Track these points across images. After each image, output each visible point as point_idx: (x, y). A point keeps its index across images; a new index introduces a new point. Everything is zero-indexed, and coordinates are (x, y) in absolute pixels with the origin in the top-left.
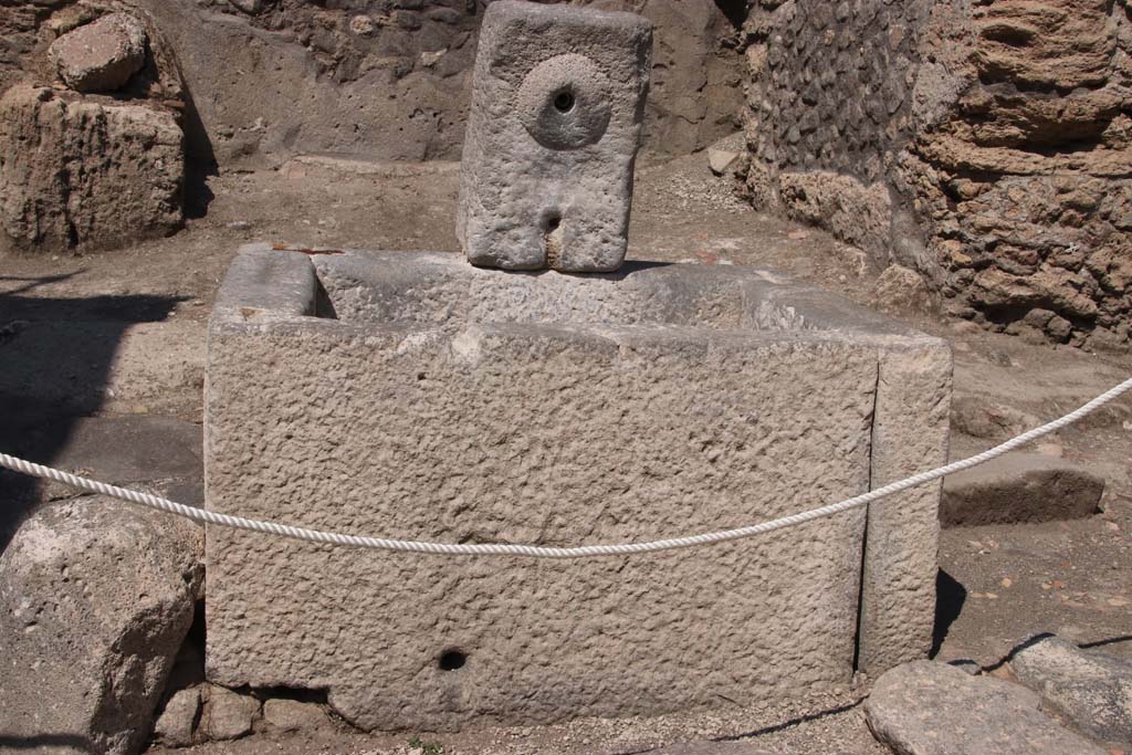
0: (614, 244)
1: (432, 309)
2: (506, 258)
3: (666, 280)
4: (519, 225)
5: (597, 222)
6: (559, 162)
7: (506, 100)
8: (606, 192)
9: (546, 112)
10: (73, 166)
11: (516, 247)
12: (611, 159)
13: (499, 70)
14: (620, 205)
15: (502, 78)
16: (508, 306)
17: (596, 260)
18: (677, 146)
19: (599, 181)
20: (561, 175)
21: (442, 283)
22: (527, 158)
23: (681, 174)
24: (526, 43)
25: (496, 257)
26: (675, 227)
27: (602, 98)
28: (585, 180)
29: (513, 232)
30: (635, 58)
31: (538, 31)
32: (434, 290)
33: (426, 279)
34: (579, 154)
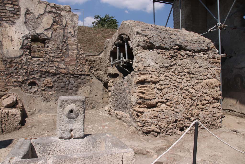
0: (82, 133)
1: (52, 147)
2: (64, 137)
3: (91, 138)
4: (66, 132)
5: (79, 130)
6: (72, 121)
7: (62, 112)
8: (80, 125)
9: (69, 114)
10: (3, 120)
11: (66, 135)
12: (80, 120)
13: (61, 108)
14: (82, 127)
15: (61, 109)
16: (65, 145)
17: (79, 136)
19: (79, 123)
20: (72, 123)
21: (54, 142)
22: (66, 121)
24: (65, 103)
25: (62, 137)
27: (78, 110)
28: (76, 123)
29: (65, 133)
30: (82, 104)
31: (66, 101)
32: (52, 144)
33: (51, 142)
34: (75, 119)
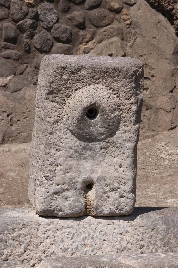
0: (127, 198)
1: (14, 247)
2: (60, 210)
3: (161, 219)
4: (68, 190)
5: (116, 185)
6: (90, 149)
7: (56, 114)
8: (120, 166)
9: (81, 120)
11: (66, 203)
12: (122, 146)
13: (51, 96)
14: (129, 173)
15: (53, 101)
16: (63, 241)
17: (117, 208)
18: (159, 126)
19: (116, 159)
20: (92, 157)
21: (21, 229)
22: (71, 148)
23: (163, 143)
24: (67, 80)
25: (54, 210)
26: (162, 178)
27: (115, 110)
28: (107, 160)
29: (64, 194)
30: (134, 85)
31: (74, 72)
32: (15, 234)
33: (10, 227)
34: (103, 144)
